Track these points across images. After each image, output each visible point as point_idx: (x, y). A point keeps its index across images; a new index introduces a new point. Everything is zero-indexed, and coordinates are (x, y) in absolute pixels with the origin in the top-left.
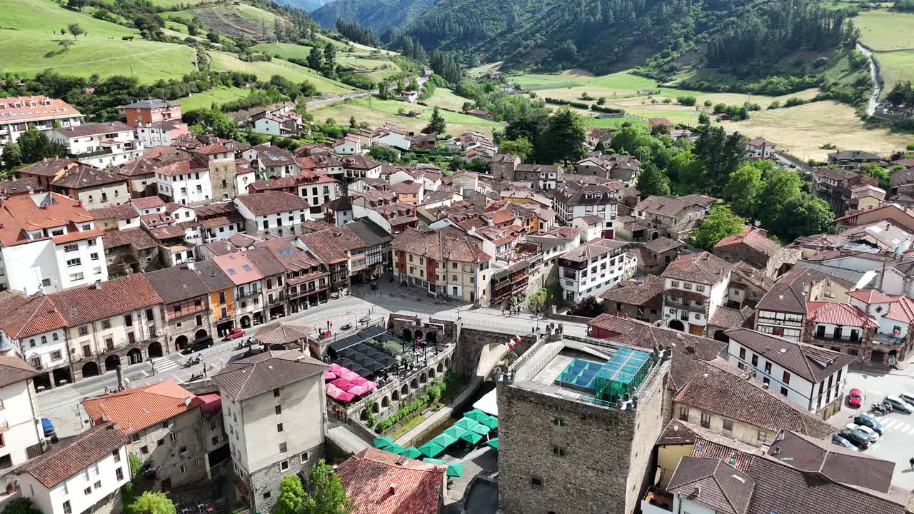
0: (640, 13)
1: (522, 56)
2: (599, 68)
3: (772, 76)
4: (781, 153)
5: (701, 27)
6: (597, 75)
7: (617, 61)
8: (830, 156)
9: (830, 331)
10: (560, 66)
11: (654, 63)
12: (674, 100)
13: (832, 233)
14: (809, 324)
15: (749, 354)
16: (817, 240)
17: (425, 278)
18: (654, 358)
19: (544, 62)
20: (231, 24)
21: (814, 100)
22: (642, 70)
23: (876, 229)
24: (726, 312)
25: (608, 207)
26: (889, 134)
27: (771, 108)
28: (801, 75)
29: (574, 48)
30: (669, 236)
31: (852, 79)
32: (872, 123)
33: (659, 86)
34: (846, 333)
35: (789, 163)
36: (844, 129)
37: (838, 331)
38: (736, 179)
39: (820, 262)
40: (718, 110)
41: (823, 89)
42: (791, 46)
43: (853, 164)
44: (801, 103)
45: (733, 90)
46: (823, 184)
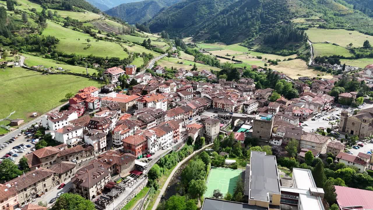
0: (241, 23)
1: (200, 36)
2: (228, 42)
3: (284, 49)
4: (287, 76)
5: (261, 30)
6: (228, 44)
7: (234, 40)
8: (299, 78)
9: (296, 115)
10: (215, 41)
11: (246, 42)
12: (255, 57)
13: (298, 98)
14: (293, 114)
15: (284, 118)
16: (295, 99)
17: (221, 108)
18: (272, 116)
19: (208, 39)
20: (106, 27)
21: (296, 59)
22: (243, 44)
23: (306, 97)
24: (279, 112)
25: (251, 92)
26: (314, 71)
27: (284, 61)
28: (292, 50)
29: (219, 35)
30: (264, 98)
31: (306, 52)
32: (310, 67)
33: (249, 50)
34: (299, 115)
35: (289, 79)
36: (303, 69)
37: (298, 115)
38: (277, 85)
39: (295, 103)
40: (269, 61)
41: (298, 55)
42: (289, 40)
43: (304, 80)
44: (292, 59)
45: (272, 53)
46: (297, 86)
